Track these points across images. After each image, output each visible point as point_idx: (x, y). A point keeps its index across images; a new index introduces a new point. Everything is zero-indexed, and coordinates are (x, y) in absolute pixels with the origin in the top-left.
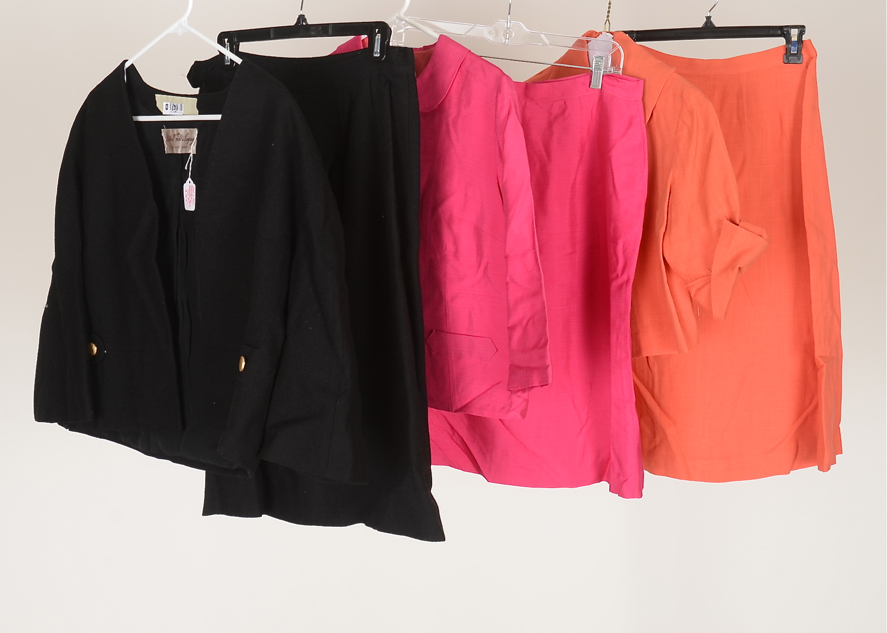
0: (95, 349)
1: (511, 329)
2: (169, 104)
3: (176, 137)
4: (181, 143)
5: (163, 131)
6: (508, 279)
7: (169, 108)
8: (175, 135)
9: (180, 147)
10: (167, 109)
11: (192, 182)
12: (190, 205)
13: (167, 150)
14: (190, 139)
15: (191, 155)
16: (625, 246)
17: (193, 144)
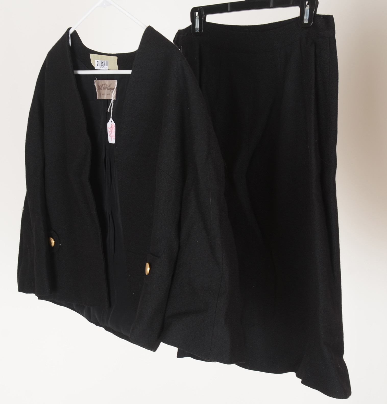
0: (53, 242)
2: (99, 61)
3: (103, 86)
4: (106, 91)
5: (96, 82)
7: (99, 64)
8: (102, 85)
9: (106, 94)
10: (98, 65)
11: (113, 121)
12: (112, 140)
13: (98, 97)
14: (112, 88)
15: (112, 101)
17: (113, 92)
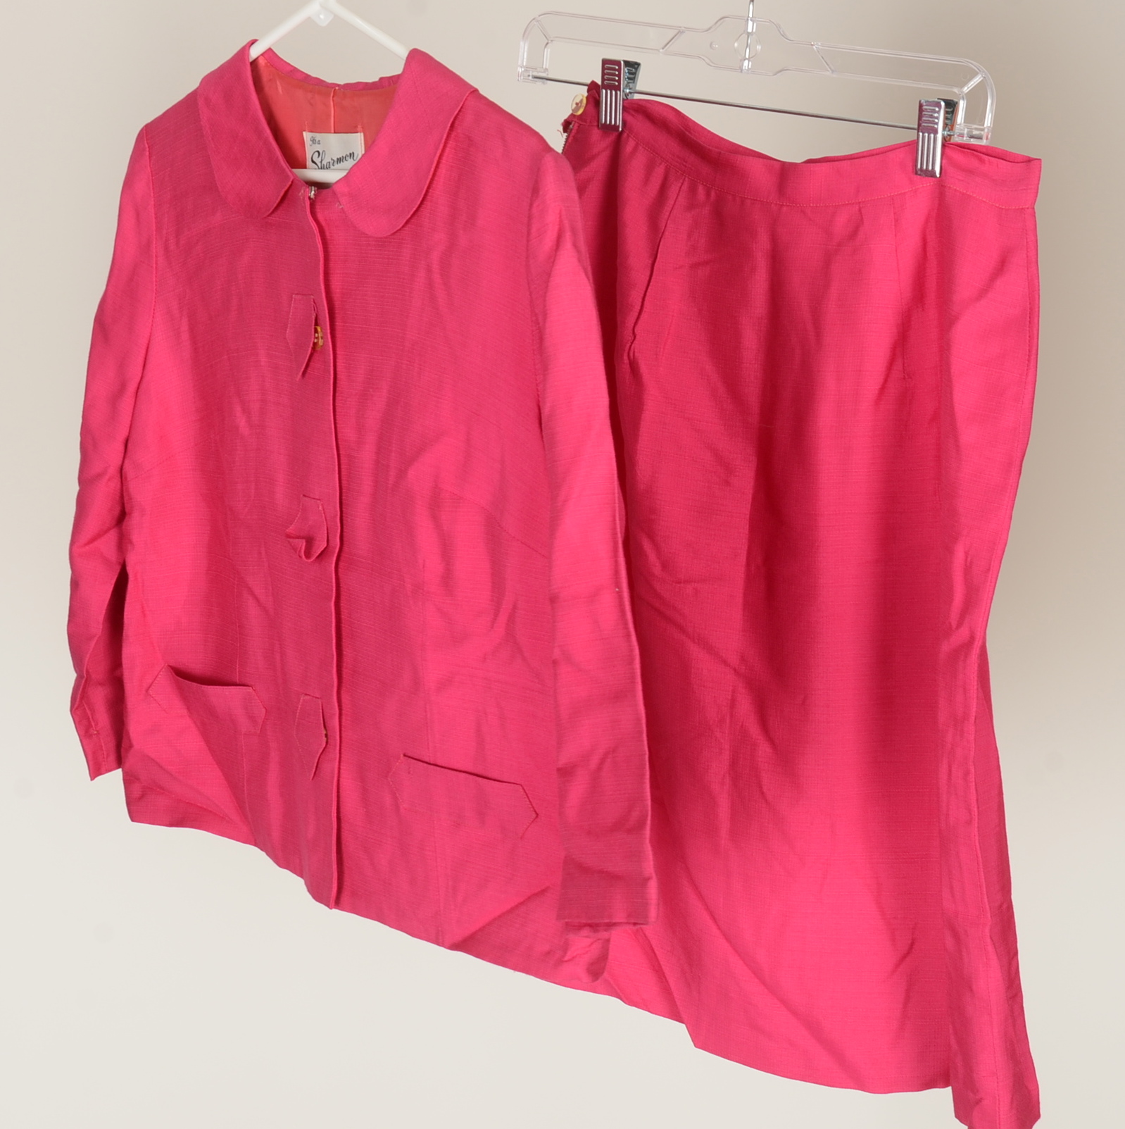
1: (566, 773)
6: (557, 653)
16: (969, 559)
